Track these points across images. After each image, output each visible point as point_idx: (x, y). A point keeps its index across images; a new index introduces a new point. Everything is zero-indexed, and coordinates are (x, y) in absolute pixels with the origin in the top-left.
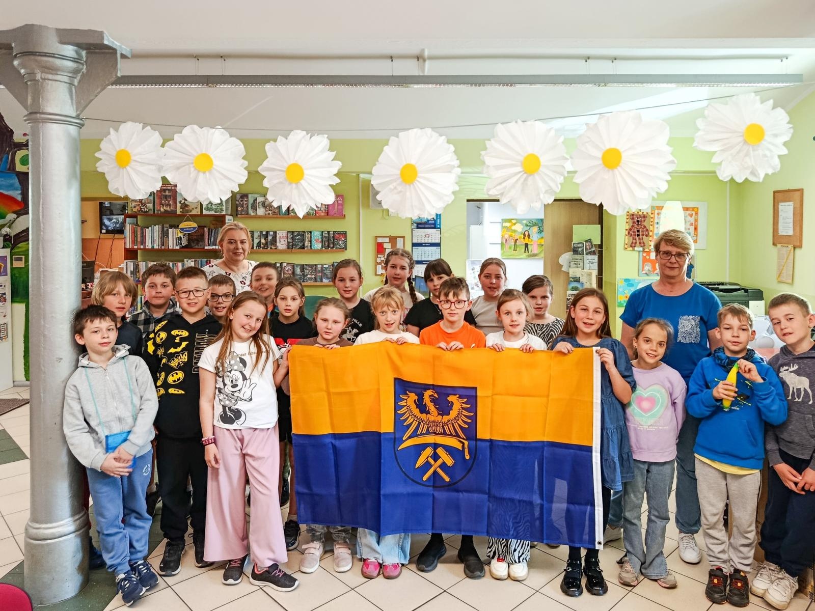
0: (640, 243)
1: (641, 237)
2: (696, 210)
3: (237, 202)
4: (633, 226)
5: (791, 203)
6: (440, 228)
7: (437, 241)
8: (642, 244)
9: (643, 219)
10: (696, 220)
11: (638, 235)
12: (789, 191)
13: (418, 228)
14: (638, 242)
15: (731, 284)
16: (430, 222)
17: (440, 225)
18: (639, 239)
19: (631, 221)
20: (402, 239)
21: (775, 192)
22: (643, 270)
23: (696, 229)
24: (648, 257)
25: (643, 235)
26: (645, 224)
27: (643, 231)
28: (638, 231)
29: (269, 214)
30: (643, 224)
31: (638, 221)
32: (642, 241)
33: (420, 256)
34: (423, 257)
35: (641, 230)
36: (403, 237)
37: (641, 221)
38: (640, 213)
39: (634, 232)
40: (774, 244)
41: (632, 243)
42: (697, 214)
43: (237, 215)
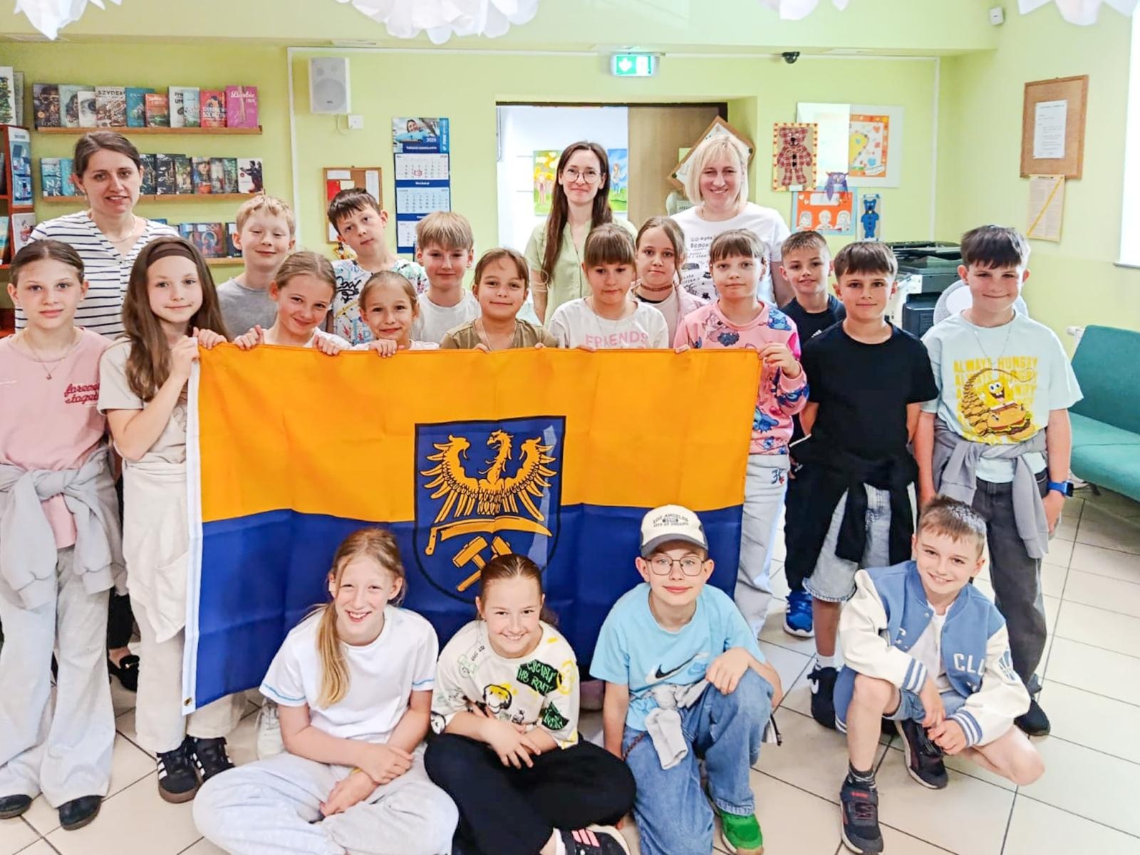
0: (798, 178)
1: (798, 166)
2: (885, 120)
3: (37, 102)
4: (785, 149)
5: (1063, 103)
6: (447, 152)
7: (443, 177)
8: (802, 179)
9: (801, 136)
10: (886, 138)
11: (794, 164)
12: (1056, 81)
13: (405, 151)
14: (794, 175)
15: (947, 245)
16: (429, 140)
17: (447, 146)
18: (797, 171)
19: (782, 140)
20: (376, 173)
21: (1028, 85)
22: (798, 225)
23: (884, 153)
24: (806, 202)
25: (802, 163)
26: (805, 143)
27: (801, 157)
28: (794, 157)
29: (104, 124)
30: (801, 143)
31: (793, 140)
32: (800, 173)
33: (411, 204)
34: (417, 205)
35: (798, 155)
36: (379, 169)
37: (799, 140)
38: (796, 125)
39: (787, 159)
40: (1023, 175)
41: (785, 178)
42: (886, 127)
43: (36, 127)
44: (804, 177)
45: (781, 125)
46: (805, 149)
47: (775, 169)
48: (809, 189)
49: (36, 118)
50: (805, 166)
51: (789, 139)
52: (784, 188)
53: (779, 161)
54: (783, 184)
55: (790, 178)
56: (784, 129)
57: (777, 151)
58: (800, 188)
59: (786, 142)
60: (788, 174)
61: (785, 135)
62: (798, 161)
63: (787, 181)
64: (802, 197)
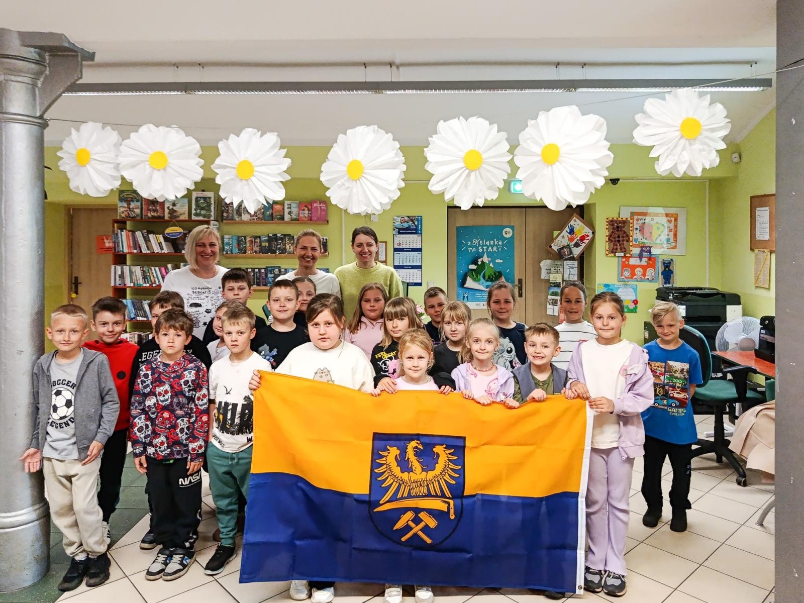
0: (621, 249)
1: (621, 242)
2: (675, 216)
3: (223, 208)
4: (613, 232)
5: (767, 208)
6: (421, 234)
7: (419, 246)
8: (624, 250)
9: (622, 225)
10: (676, 226)
11: (619, 241)
12: (765, 196)
13: (399, 233)
14: (619, 247)
15: (709, 289)
16: (411, 227)
17: (421, 230)
18: (620, 245)
19: (611, 227)
20: (384, 244)
21: (752, 197)
22: (622, 276)
23: (675, 235)
24: (627, 263)
25: (623, 241)
26: (625, 229)
27: (623, 237)
28: (619, 237)
29: (254, 219)
30: (623, 229)
31: (618, 227)
32: (622, 246)
33: (401, 261)
34: (404, 261)
35: (621, 236)
36: (386, 242)
37: (621, 227)
38: (620, 219)
39: (615, 238)
40: (752, 249)
41: (613, 249)
42: (676, 220)
43: (222, 221)
44: (625, 248)
45: (611, 219)
46: (625, 232)
47: (607, 243)
48: (628, 255)
49: (222, 216)
50: (625, 242)
51: (615, 227)
52: (613, 255)
53: (609, 239)
54: (612, 252)
55: (617, 249)
56: (612, 221)
57: (608, 234)
58: (622, 254)
59: (613, 228)
60: (615, 247)
61: (613, 225)
62: (621, 239)
63: (614, 251)
64: (624, 260)
